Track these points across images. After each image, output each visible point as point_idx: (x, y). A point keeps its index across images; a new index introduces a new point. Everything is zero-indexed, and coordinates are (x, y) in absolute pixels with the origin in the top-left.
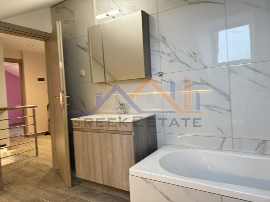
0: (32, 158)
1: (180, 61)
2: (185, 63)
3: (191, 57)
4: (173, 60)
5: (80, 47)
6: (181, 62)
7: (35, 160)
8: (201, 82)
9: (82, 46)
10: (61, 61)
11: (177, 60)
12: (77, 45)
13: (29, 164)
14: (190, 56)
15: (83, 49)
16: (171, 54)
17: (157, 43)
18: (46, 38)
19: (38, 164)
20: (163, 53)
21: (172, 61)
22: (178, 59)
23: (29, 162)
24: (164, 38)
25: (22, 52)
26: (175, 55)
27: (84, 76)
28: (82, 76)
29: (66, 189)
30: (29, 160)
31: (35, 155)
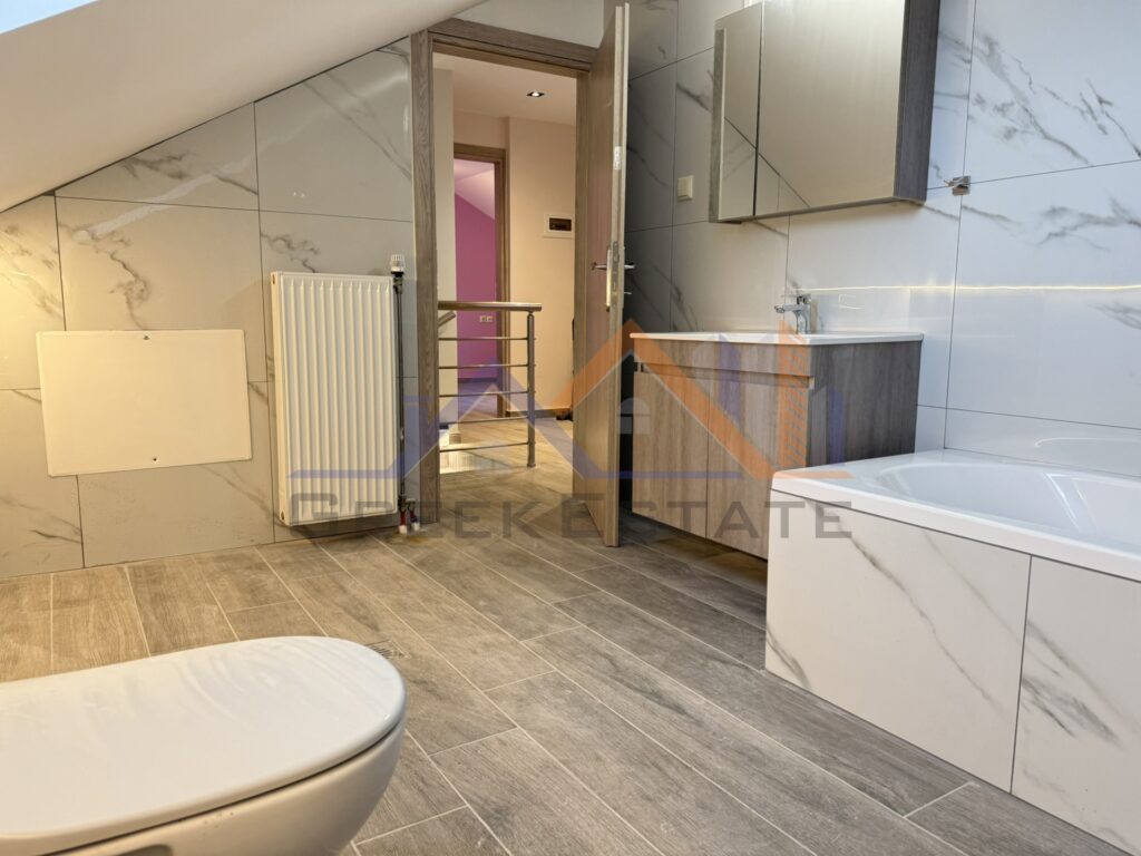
0: (517, 470)
1: (1042, 131)
2: (1061, 139)
3: (1089, 116)
4: (1015, 130)
5: (688, 93)
6: (1046, 137)
7: (524, 474)
8: (1111, 214)
9: (696, 91)
10: (620, 145)
11: (1032, 129)
12: (678, 86)
13: (507, 481)
14: (1082, 112)
15: (697, 99)
16: (1012, 104)
17: (961, 63)
18: (583, 65)
19: (531, 484)
20: (980, 101)
21: (1009, 134)
22: (1036, 124)
23: (507, 477)
24: (991, 43)
25: (506, 121)
26: (1027, 110)
27: (690, 199)
28: (684, 199)
29: (603, 548)
30: (509, 471)
31: (525, 462)
